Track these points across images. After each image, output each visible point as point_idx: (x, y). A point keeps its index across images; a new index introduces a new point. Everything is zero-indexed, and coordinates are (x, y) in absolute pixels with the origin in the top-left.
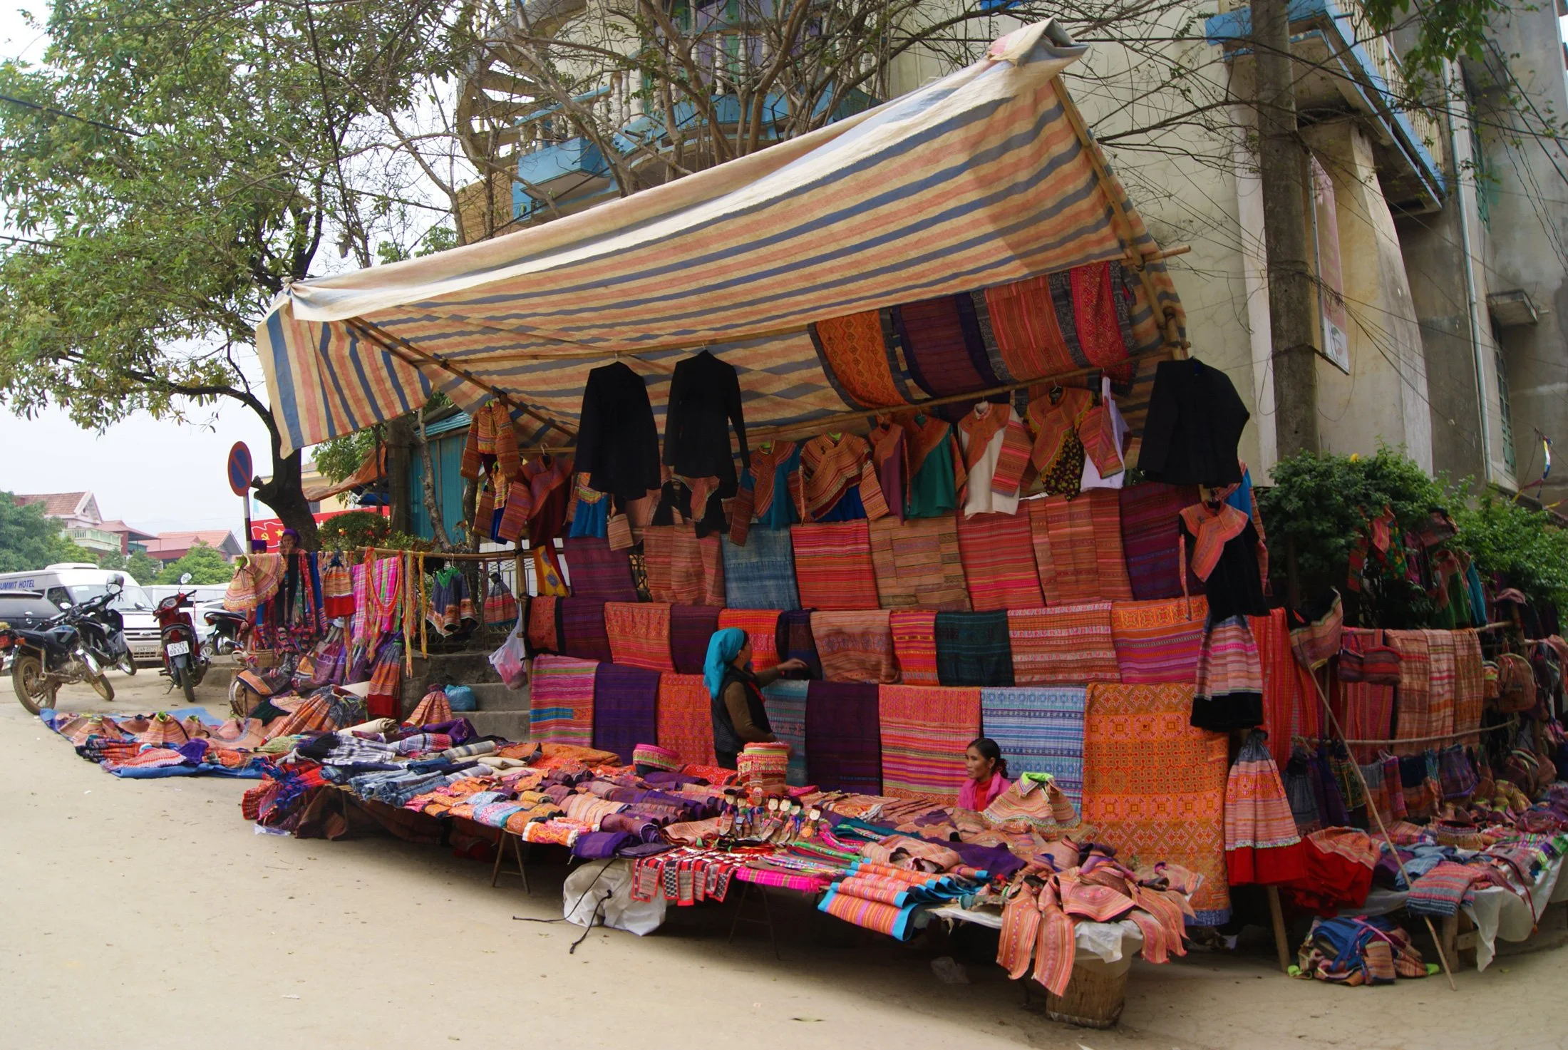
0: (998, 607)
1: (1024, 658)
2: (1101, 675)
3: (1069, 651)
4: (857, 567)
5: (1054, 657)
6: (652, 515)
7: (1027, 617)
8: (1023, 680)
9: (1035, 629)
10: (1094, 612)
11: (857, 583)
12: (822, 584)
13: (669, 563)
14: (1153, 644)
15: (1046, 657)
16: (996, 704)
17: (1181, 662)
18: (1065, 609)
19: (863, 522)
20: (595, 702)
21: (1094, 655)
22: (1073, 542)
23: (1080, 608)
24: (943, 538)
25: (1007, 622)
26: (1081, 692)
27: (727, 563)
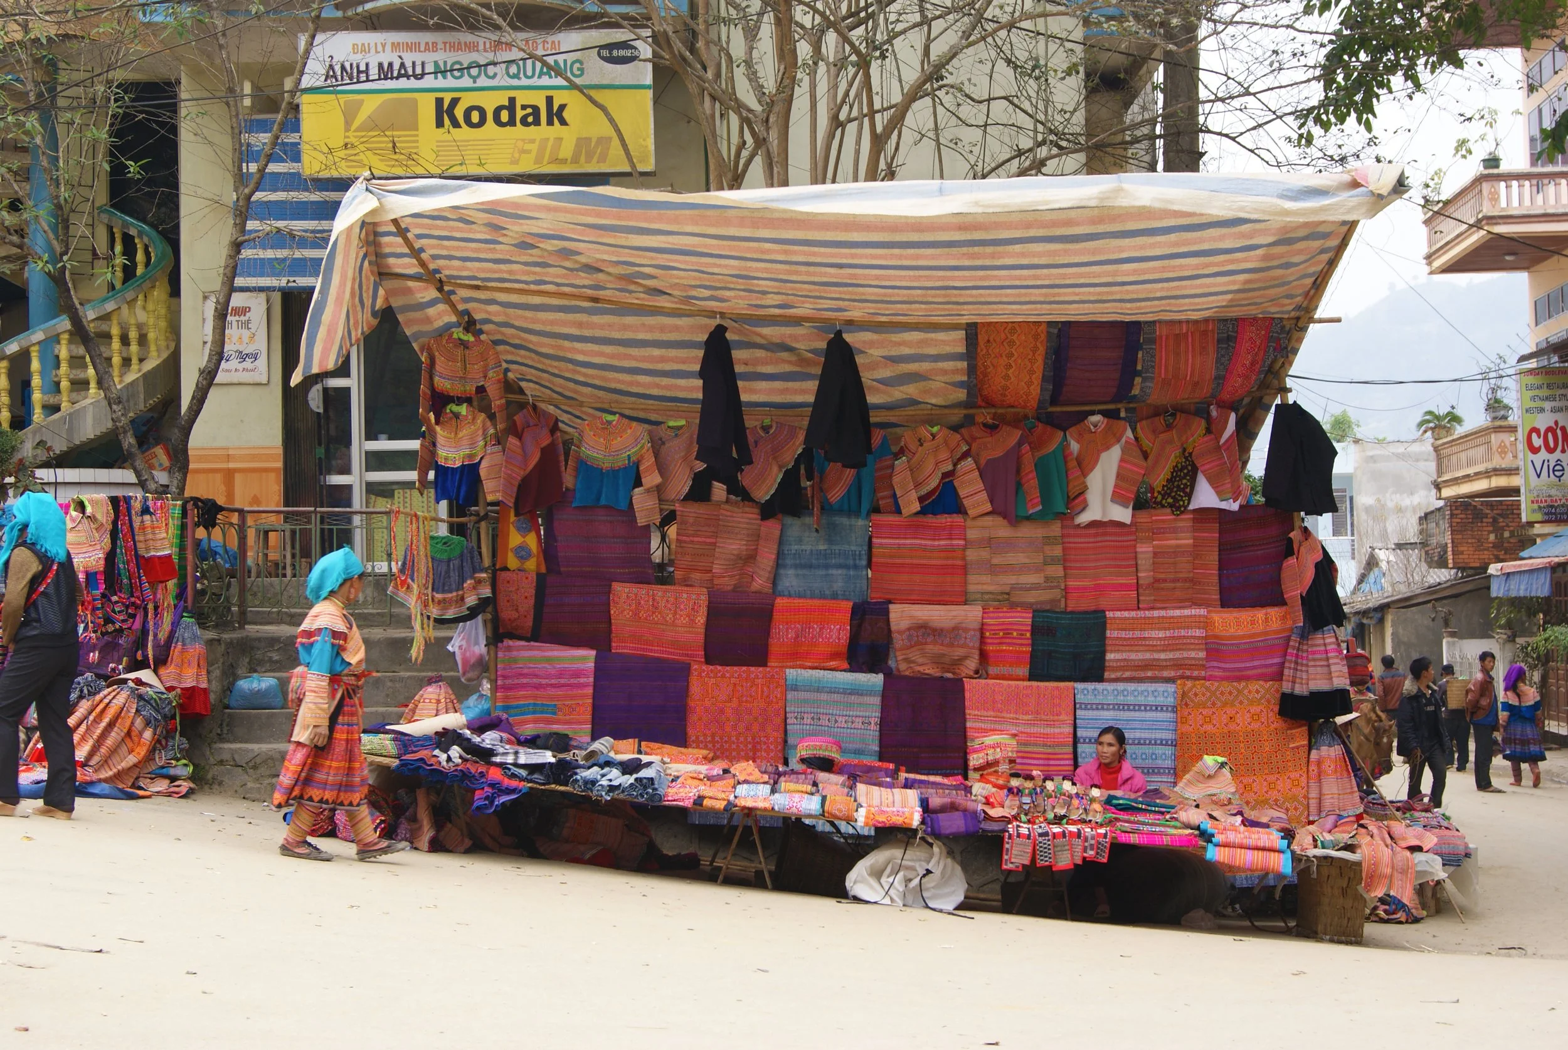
0: (1093, 608)
1: (1118, 656)
2: (1188, 673)
3: (1163, 651)
4: (950, 562)
5: (1148, 656)
6: (686, 489)
7: (1126, 619)
8: (1113, 676)
9: (1133, 630)
10: (1191, 616)
11: (948, 578)
12: (905, 577)
13: (714, 544)
14: (1242, 647)
15: (1140, 656)
16: (1090, 699)
17: (1263, 662)
18: (1163, 613)
19: (957, 519)
20: (594, 697)
21: (1185, 654)
22: (1176, 552)
23: (1177, 613)
24: (1048, 541)
25: (1105, 623)
26: (1171, 688)
27: (786, 548)
